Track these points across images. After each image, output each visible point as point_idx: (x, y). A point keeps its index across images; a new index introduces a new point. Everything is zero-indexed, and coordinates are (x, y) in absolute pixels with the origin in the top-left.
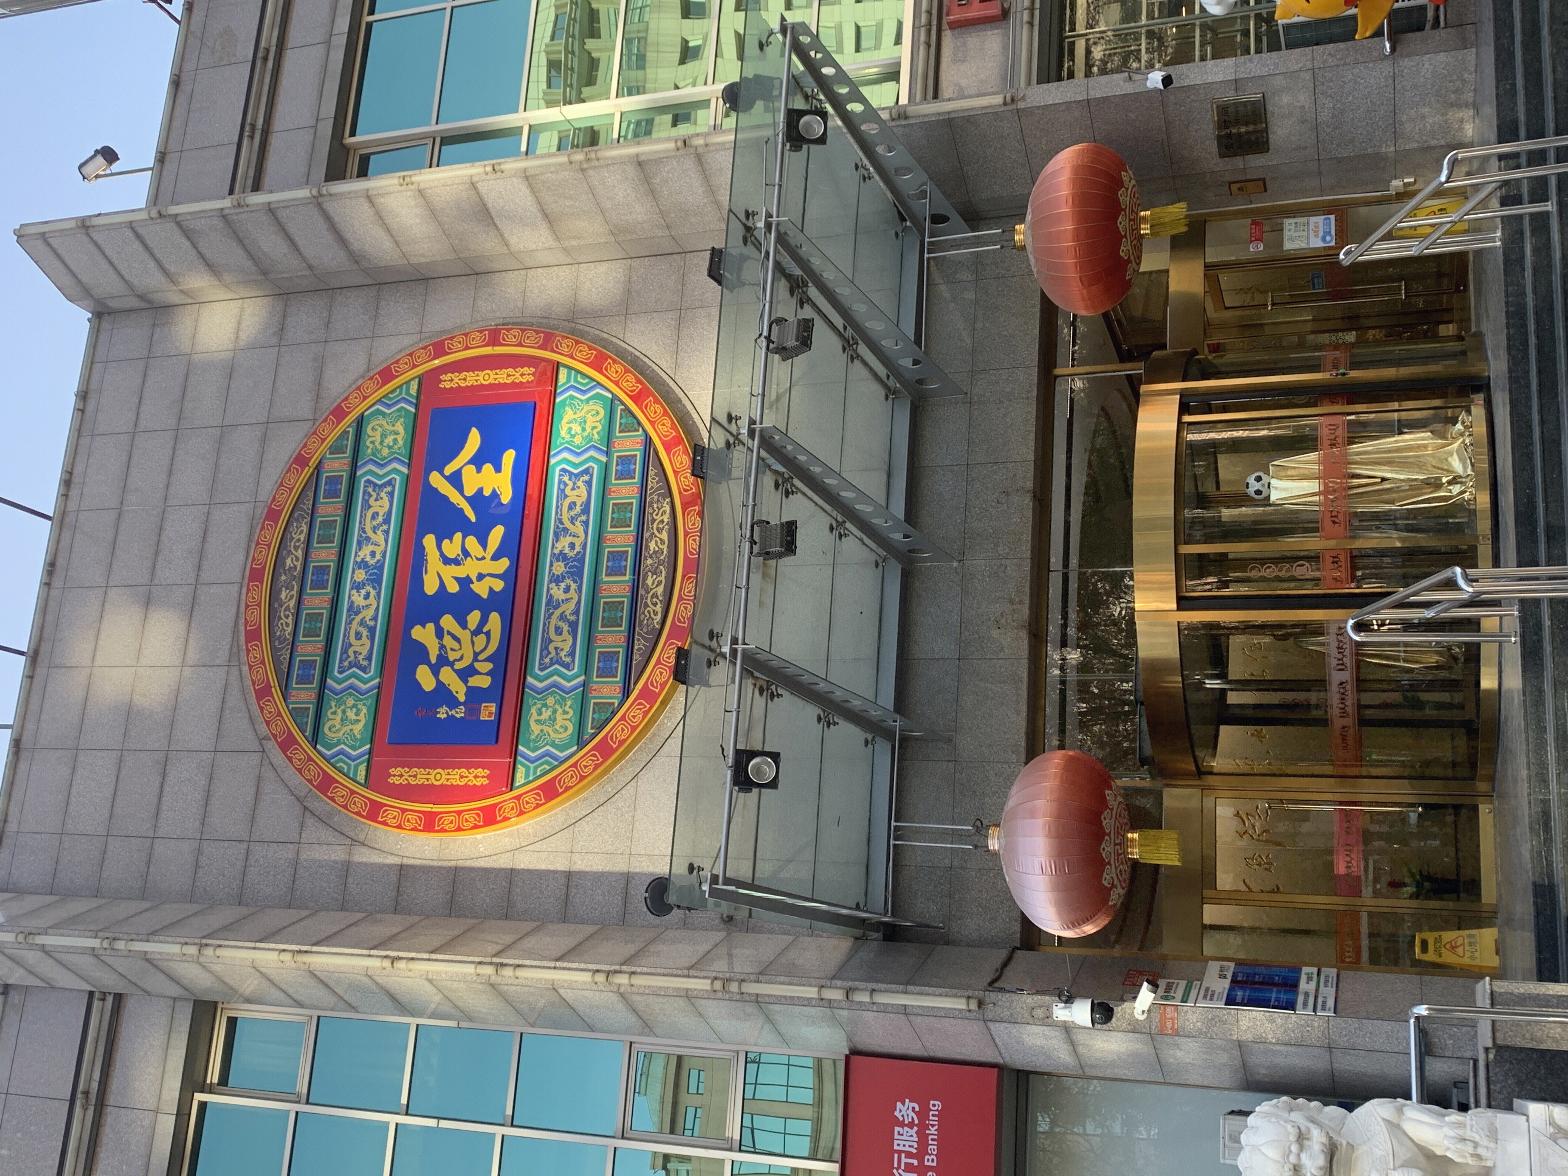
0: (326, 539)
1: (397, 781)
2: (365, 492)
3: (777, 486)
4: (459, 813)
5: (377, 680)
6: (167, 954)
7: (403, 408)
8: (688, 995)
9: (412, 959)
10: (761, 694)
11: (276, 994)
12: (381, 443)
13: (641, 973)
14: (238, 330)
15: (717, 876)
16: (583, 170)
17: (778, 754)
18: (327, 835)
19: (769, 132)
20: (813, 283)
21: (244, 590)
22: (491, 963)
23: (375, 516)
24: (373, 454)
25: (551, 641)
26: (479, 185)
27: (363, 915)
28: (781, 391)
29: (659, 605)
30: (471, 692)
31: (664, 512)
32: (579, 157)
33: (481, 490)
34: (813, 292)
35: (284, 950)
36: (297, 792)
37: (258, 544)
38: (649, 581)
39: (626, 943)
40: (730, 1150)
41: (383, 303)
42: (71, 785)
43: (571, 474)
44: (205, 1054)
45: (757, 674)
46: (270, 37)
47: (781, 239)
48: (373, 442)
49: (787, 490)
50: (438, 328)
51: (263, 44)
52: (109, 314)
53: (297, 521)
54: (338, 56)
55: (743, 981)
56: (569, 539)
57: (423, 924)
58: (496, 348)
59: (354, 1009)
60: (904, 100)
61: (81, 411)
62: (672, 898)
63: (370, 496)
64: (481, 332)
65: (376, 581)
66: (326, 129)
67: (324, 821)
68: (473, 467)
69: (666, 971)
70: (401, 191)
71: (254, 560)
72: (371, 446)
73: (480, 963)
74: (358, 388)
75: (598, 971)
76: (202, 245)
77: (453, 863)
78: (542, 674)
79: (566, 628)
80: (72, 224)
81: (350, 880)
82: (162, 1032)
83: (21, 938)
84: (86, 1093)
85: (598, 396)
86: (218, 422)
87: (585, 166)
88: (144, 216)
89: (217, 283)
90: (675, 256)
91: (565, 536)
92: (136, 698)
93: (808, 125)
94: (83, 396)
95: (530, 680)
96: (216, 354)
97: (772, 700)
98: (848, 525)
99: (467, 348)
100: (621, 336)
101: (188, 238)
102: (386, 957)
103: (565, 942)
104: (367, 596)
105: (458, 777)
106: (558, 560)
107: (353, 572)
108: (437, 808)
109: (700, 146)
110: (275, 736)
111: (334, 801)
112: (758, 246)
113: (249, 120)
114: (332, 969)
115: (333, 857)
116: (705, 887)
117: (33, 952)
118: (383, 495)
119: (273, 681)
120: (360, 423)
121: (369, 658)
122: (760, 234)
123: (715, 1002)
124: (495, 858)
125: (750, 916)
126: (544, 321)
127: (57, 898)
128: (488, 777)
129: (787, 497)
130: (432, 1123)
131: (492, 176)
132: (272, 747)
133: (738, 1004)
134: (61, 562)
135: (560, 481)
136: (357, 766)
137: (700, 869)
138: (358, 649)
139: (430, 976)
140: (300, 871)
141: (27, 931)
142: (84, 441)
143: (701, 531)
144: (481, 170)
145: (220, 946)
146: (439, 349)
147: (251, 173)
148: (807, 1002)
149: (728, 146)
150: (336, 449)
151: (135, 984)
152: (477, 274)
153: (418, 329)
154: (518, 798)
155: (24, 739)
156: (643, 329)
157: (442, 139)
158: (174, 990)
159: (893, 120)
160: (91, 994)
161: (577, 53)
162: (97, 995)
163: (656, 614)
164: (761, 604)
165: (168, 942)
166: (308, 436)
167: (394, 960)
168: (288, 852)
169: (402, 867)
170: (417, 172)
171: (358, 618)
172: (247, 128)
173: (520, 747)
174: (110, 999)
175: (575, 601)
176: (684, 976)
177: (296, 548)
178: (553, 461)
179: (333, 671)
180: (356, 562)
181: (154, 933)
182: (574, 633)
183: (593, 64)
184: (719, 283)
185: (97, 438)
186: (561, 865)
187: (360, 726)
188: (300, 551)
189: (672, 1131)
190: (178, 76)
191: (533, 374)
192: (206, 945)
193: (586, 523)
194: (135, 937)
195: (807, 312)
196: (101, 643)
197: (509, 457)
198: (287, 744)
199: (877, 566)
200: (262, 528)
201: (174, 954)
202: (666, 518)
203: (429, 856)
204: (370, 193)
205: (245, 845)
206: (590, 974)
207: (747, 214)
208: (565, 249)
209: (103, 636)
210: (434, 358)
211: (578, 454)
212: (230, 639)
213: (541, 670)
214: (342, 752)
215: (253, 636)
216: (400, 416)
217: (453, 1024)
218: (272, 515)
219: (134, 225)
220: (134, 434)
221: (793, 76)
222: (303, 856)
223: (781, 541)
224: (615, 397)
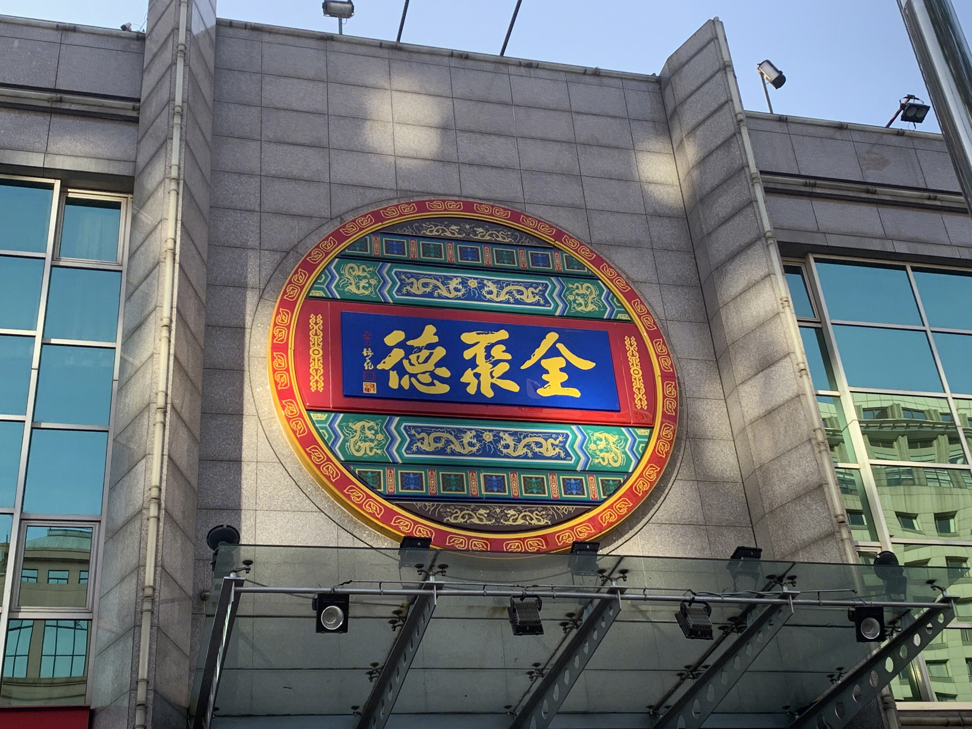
0: (500, 257)
1: (312, 321)
2: (538, 284)
3: (570, 615)
4: (287, 370)
5: (391, 301)
6: (171, 155)
7: (606, 309)
8: (140, 567)
9: (170, 341)
10: (395, 612)
11: (139, 238)
12: (578, 295)
13: (158, 526)
14: (656, 183)
15: (242, 586)
16: (810, 440)
17: (346, 631)
18: (267, 270)
19: (860, 593)
20: (741, 637)
21: (456, 198)
22: (166, 403)
23: (520, 292)
24: (568, 289)
25: (429, 434)
26: (788, 359)
27: (204, 301)
28: (648, 614)
29: (463, 521)
30: (385, 374)
31: (539, 520)
32: (820, 437)
33: (547, 372)
34: (734, 637)
35: (175, 242)
36: (300, 245)
37: (493, 206)
38: (482, 511)
39: (184, 512)
40: (10, 611)
41: (686, 290)
42: (299, 78)
43: (565, 442)
44: (90, 187)
45: (412, 607)
46: (885, 194)
47: (775, 608)
48: (577, 288)
49: (567, 624)
50: (671, 332)
51: (879, 189)
52: (660, 88)
53: (512, 235)
54: (876, 246)
55: (152, 613)
56: (512, 444)
57: (198, 348)
58: (660, 378)
59: (129, 298)
60: (900, 706)
61: (585, 72)
62: (223, 548)
63: (536, 288)
64: (672, 366)
65: (469, 296)
66: (819, 240)
67: (279, 267)
68: (564, 365)
69: (160, 548)
70: (776, 300)
71: (480, 204)
72: (575, 287)
73: (167, 395)
74: (618, 275)
75: (160, 490)
76: (720, 153)
77: (246, 368)
78: (402, 428)
79: (440, 445)
80: (726, 58)
81: (232, 289)
82: (108, 154)
83: (181, 47)
84: (61, 100)
85: (629, 461)
86: (584, 173)
87: (814, 442)
88: (738, 109)
89: (691, 166)
90: (749, 519)
91: (514, 440)
92: (369, 123)
93: (872, 625)
94: (597, 73)
95: (397, 419)
96: (636, 168)
97: (390, 622)
98: (540, 680)
99: (658, 356)
100: (679, 477)
101: (723, 144)
102: (171, 321)
103: (183, 462)
104: (456, 290)
105: (316, 367)
106: (494, 436)
107: (475, 278)
108: (291, 353)
109: (841, 535)
110: (344, 227)
111: (294, 274)
112: (767, 588)
113: (818, 182)
114: (160, 280)
115: (249, 276)
116: (232, 576)
117: (170, 56)
118: (537, 298)
119: (387, 224)
120: (592, 278)
121: (408, 294)
122: (777, 589)
123: (134, 591)
124: (252, 400)
125: (208, 616)
126: (685, 416)
127: (213, 72)
128: (317, 391)
129: (562, 624)
130: (35, 364)
131: (796, 368)
132: (336, 225)
133: (133, 610)
134: (469, 63)
135: (558, 434)
136: (322, 289)
137: (247, 571)
138: (415, 286)
139: (155, 356)
140: (237, 251)
141: (187, 52)
142: (562, 76)
143: (526, 552)
144: (800, 360)
145: (178, 194)
146: (654, 335)
147: (779, 186)
148: (135, 669)
149: (844, 558)
150: (570, 261)
151: (146, 132)
152: (717, 361)
153: (669, 318)
154: (301, 416)
155: (334, 43)
156: (687, 495)
157: (821, 329)
158: (142, 160)
159: (882, 698)
160: (138, 100)
161: (894, 430)
162: (137, 104)
163: (456, 518)
164: (470, 607)
165: (180, 154)
166: (578, 239)
167: (169, 327)
168: (253, 241)
169: (243, 328)
170: (793, 311)
171: (439, 284)
172: (812, 181)
173: (342, 415)
174: (134, 114)
175: (462, 451)
176: (156, 562)
177: (491, 235)
178: (574, 427)
179: (397, 267)
180: (483, 280)
181: (187, 145)
182: (436, 452)
183: (888, 443)
184: (732, 557)
185: (565, 85)
186: (247, 454)
187: (355, 290)
188: (489, 238)
189: (26, 560)
190: (846, 128)
191: (642, 408)
192: (178, 184)
193: (526, 457)
194: (184, 130)
195: (717, 633)
196: (409, 96)
197: (575, 393)
198: (338, 236)
199: (508, 707)
200: (505, 209)
201: (170, 160)
202: (535, 522)
203: (252, 349)
204: (772, 276)
205: (257, 209)
206: (158, 484)
207: (793, 578)
208: (744, 429)
209: (415, 96)
210: (647, 331)
211: (581, 448)
212: (418, 190)
213: (405, 428)
214: (333, 277)
215: (421, 207)
216: (599, 307)
217: (116, 375)
218: (516, 216)
219: (730, 103)
220: (571, 112)
221: (909, 610)
222: (250, 253)
223: (525, 622)
224: (630, 475)
